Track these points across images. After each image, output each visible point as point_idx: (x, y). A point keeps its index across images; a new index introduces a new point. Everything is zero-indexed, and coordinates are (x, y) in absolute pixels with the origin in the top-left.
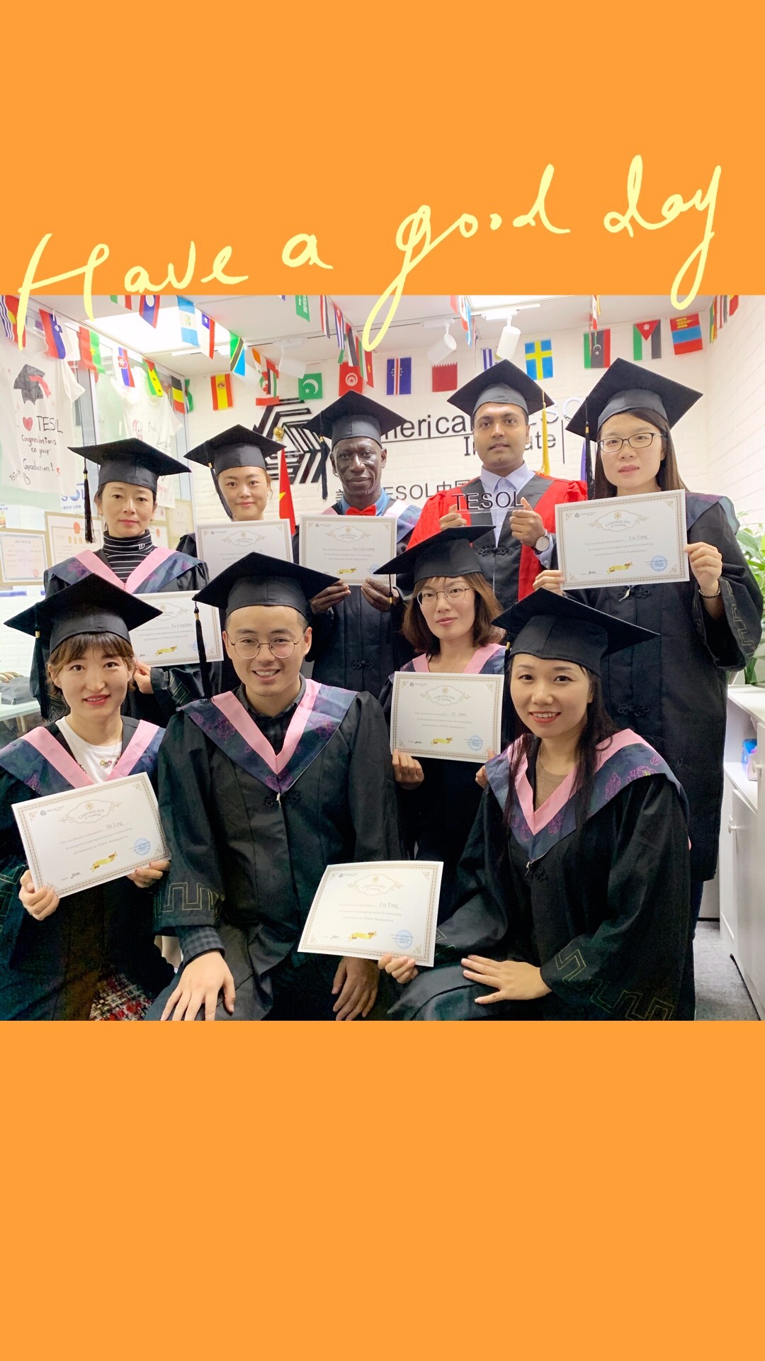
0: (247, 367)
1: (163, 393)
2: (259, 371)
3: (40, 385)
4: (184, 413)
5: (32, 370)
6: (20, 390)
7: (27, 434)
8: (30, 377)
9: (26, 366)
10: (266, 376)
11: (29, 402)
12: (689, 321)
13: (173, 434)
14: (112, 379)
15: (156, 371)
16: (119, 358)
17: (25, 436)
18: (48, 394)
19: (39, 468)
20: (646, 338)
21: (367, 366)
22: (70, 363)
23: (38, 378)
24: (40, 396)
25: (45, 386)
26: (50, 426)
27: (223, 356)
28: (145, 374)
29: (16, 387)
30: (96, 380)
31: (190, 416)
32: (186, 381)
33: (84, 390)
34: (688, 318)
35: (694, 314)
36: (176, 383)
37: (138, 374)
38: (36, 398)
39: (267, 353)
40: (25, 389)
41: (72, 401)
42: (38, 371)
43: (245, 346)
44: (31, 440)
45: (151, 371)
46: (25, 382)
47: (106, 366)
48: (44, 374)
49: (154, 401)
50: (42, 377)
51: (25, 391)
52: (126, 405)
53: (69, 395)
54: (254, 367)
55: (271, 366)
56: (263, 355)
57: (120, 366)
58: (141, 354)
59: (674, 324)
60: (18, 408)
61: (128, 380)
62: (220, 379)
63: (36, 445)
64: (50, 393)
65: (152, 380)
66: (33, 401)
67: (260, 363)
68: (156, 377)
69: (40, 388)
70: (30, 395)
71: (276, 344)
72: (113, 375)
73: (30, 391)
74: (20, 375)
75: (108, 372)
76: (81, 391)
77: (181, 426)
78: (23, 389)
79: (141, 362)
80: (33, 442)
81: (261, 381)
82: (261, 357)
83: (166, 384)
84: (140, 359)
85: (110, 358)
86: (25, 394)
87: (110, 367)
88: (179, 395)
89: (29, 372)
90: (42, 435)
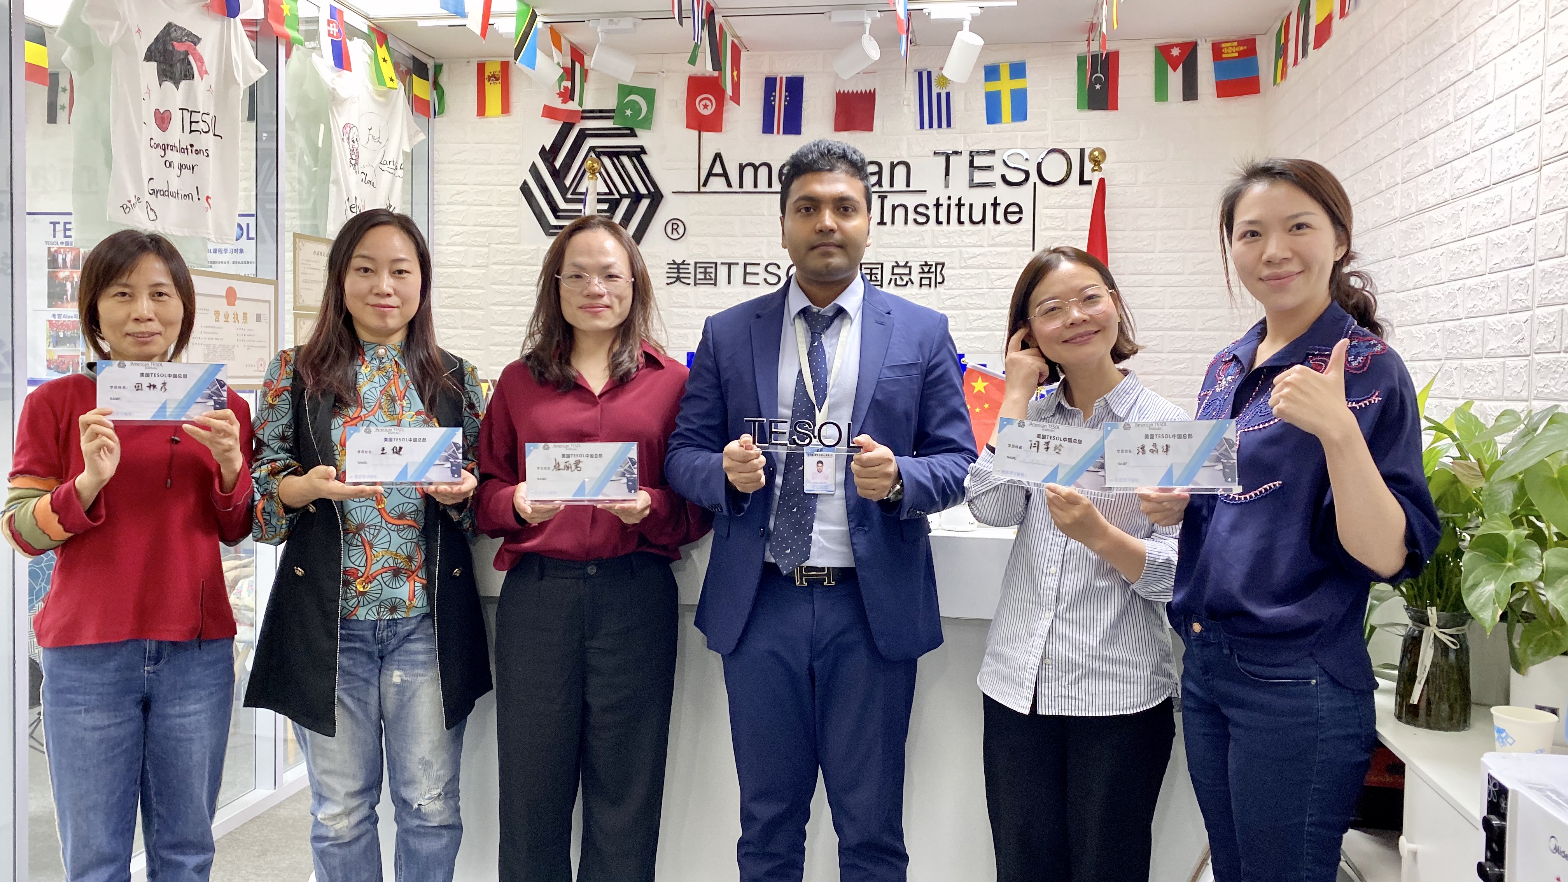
0: (540, 56)
1: (397, 84)
2: (558, 64)
3: (190, 58)
4: (429, 117)
5: (179, 32)
6: (155, 64)
7: (159, 137)
8: (175, 43)
9: (169, 25)
10: (569, 74)
11: (168, 85)
12: (1242, 48)
13: (408, 150)
14: (314, 56)
15: (388, 48)
16: (329, 23)
17: (156, 140)
18: (203, 73)
19: (175, 195)
20: (1175, 69)
21: (732, 71)
22: (246, 23)
23: (189, 46)
24: (188, 75)
25: (200, 60)
26: (203, 126)
27: (501, 35)
28: (369, 50)
29: (148, 58)
30: (288, 56)
31: (438, 122)
32: (436, 66)
33: (265, 70)
34: (1241, 43)
35: (1247, 37)
36: (419, 68)
37: (357, 49)
38: (181, 79)
39: (575, 35)
40: (165, 63)
41: (243, 86)
42: (189, 34)
43: (539, 23)
44: (165, 147)
45: (381, 46)
46: (165, 50)
47: (307, 32)
48: (199, 40)
49: (381, 94)
50: (195, 45)
51: (163, 67)
52: (333, 99)
53: (240, 79)
54: (551, 56)
55: (577, 55)
56: (566, 38)
57: (330, 35)
58: (367, 18)
59: (1217, 50)
60: (149, 92)
61: (341, 59)
62: (493, 68)
63: (175, 157)
64: (206, 73)
65: (381, 61)
66: (177, 84)
67: (560, 50)
68: (388, 58)
69: (189, 63)
70: (173, 73)
71: (591, 24)
72: (317, 49)
73: (171, 66)
74: (157, 39)
75: (310, 44)
76: (260, 71)
77: (422, 137)
78: (159, 63)
79: (366, 30)
80: (168, 152)
81: (561, 79)
82: (563, 41)
83: (403, 68)
84: (363, 26)
85: (315, 21)
86: (164, 70)
87: (313, 35)
88: (422, 88)
89: (173, 35)
90: (186, 139)
